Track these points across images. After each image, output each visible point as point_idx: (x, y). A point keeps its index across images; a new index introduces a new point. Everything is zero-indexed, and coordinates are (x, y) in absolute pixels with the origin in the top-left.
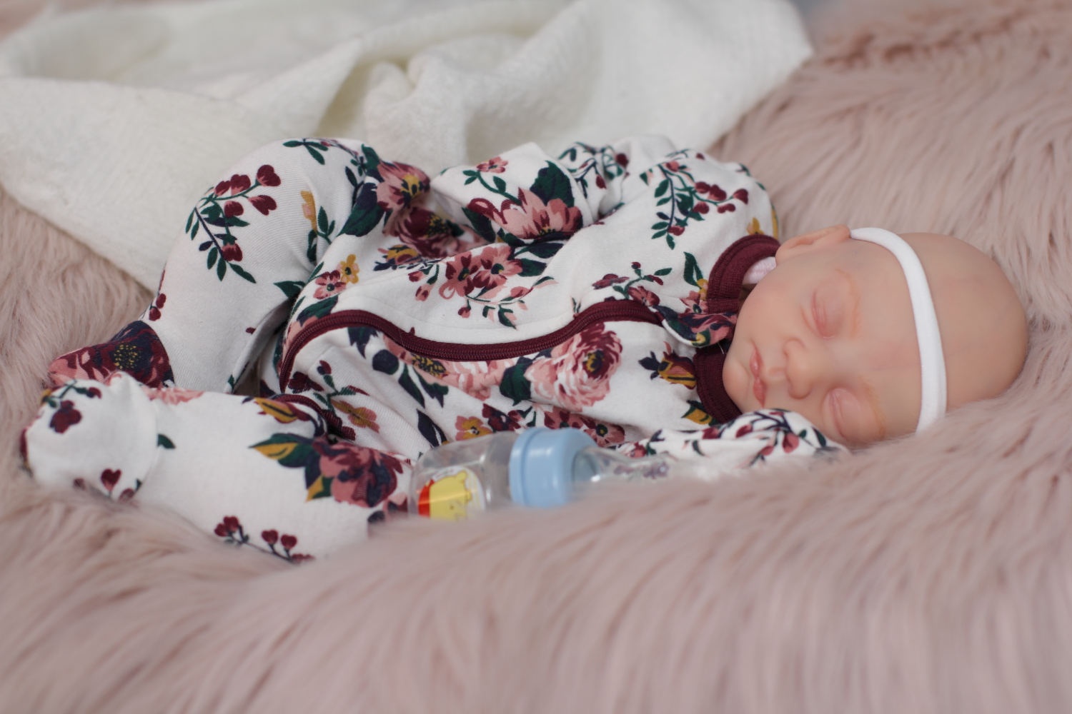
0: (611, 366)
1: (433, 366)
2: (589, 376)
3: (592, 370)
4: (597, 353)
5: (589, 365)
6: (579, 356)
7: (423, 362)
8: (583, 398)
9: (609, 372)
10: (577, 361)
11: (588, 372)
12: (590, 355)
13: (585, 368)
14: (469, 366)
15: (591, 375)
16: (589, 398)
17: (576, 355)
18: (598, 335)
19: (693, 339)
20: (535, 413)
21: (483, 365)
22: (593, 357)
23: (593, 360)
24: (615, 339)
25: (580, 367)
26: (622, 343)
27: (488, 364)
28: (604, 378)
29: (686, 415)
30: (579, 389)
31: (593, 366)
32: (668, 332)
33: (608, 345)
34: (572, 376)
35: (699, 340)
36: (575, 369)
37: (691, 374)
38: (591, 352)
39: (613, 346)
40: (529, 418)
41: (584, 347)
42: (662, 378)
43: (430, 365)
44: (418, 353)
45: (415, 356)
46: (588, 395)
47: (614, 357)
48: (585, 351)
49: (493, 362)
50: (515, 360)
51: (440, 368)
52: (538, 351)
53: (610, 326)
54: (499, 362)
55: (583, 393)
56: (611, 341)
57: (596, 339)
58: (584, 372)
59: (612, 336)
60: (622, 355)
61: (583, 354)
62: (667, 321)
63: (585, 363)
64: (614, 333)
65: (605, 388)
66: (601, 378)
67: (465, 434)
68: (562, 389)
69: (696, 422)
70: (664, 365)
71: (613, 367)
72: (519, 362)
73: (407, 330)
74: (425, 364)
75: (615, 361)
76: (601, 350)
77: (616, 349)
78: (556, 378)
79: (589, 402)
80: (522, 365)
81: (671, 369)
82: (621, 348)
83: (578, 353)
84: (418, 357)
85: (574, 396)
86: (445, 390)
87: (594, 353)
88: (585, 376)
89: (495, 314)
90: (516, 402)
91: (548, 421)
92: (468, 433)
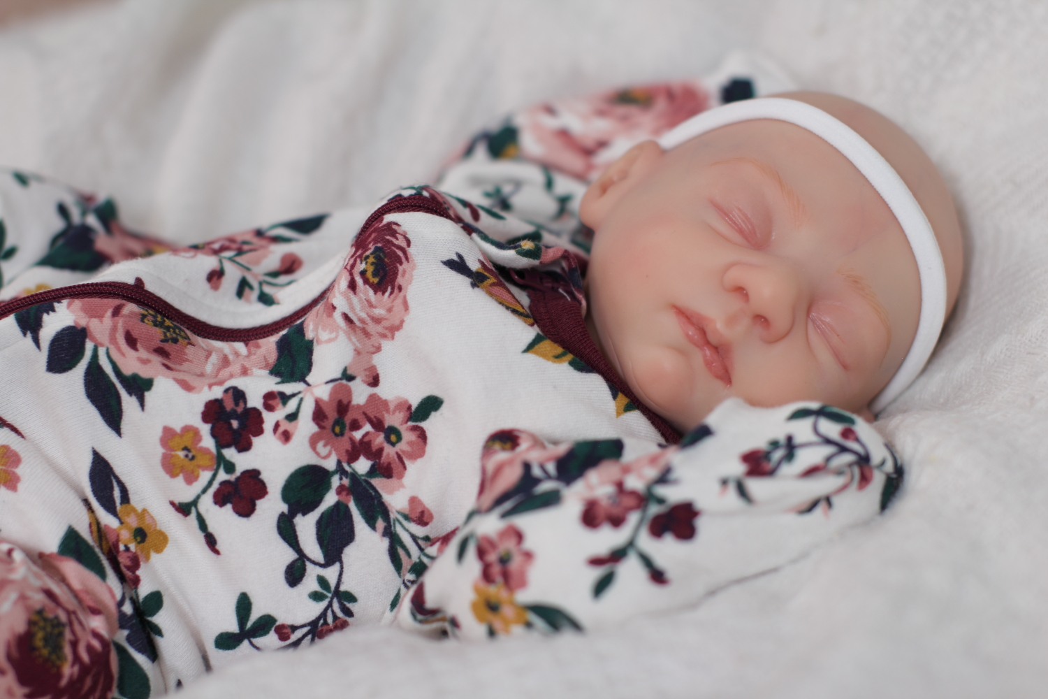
0: (401, 268)
2: (375, 293)
3: (376, 280)
4: (376, 252)
5: (369, 274)
6: (353, 266)
8: (379, 328)
9: (400, 280)
10: (351, 274)
11: (371, 285)
12: (367, 257)
13: (366, 281)
15: (379, 288)
16: (386, 328)
17: (349, 267)
19: (517, 247)
22: (371, 260)
23: (373, 264)
24: (400, 231)
25: (359, 281)
26: (408, 236)
28: (396, 291)
29: (529, 349)
30: (369, 316)
31: (375, 274)
33: (388, 237)
34: (355, 299)
35: (525, 245)
36: (352, 286)
38: (368, 253)
39: (397, 239)
40: (292, 406)
46: (383, 323)
47: (400, 253)
48: (360, 256)
53: (391, 217)
55: (377, 321)
56: (394, 233)
57: (373, 236)
58: (367, 286)
60: (411, 251)
61: (358, 261)
63: (363, 273)
64: (396, 224)
65: (401, 308)
66: (391, 293)
67: (173, 456)
68: (347, 319)
70: (481, 278)
71: (404, 272)
75: (403, 259)
76: (379, 245)
77: (401, 242)
79: (387, 332)
82: (409, 242)
83: (351, 262)
85: (365, 326)
87: (372, 254)
88: (371, 292)
91: (319, 415)
92: (178, 457)
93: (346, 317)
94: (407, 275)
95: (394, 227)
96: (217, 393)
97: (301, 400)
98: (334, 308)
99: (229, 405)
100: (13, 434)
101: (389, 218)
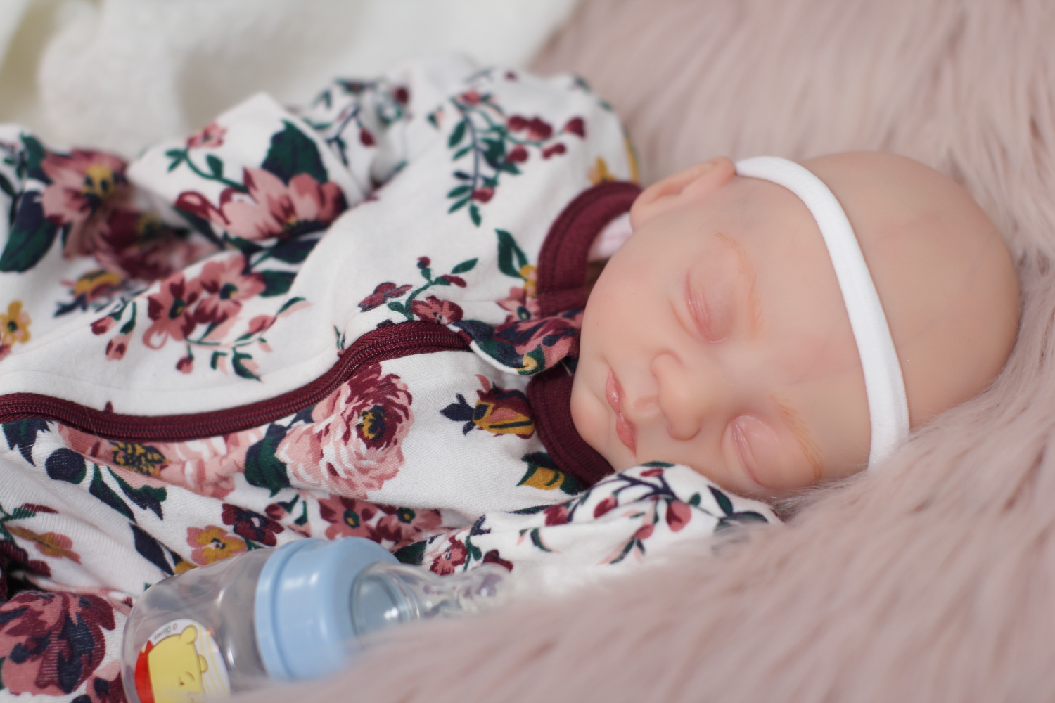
0: (399, 426)
1: (145, 455)
2: (368, 447)
3: (371, 436)
4: (375, 410)
5: (365, 429)
6: (350, 418)
7: (130, 451)
8: (366, 479)
9: (398, 435)
10: (348, 426)
11: (366, 440)
12: (365, 414)
13: (361, 435)
14: (198, 447)
15: (370, 444)
16: (374, 478)
17: (346, 416)
18: (373, 382)
19: (519, 366)
20: (305, 503)
21: (218, 442)
22: (370, 416)
23: (370, 420)
24: (400, 386)
25: (354, 433)
26: (409, 391)
27: (226, 440)
28: (392, 444)
29: (524, 481)
30: (356, 467)
31: (371, 430)
32: (481, 359)
33: (389, 397)
34: (343, 450)
35: (527, 366)
36: (346, 437)
37: (525, 415)
38: (366, 409)
39: (398, 397)
40: (297, 511)
41: (356, 403)
42: (481, 428)
43: (141, 455)
44: (120, 438)
45: (117, 445)
46: (371, 473)
47: (401, 413)
48: (357, 409)
49: (232, 436)
50: (263, 430)
51: (156, 456)
52: (296, 411)
53: (389, 366)
54: (241, 435)
55: (364, 471)
56: (394, 390)
57: (371, 390)
58: (360, 440)
59: (394, 381)
60: (413, 408)
61: (356, 415)
62: (477, 342)
63: (359, 427)
64: (397, 377)
65: (397, 460)
66: (387, 446)
67: (204, 550)
68: (331, 469)
69: (541, 488)
70: (481, 410)
71: (402, 427)
72: (269, 433)
73: (100, 406)
74: (133, 455)
75: (404, 419)
76: (380, 404)
77: (402, 400)
78: (322, 455)
79: (375, 483)
80: (272, 438)
81: (492, 414)
82: (409, 397)
83: (348, 412)
84: (122, 445)
85: (351, 477)
86: (162, 494)
87: (370, 411)
88: (363, 446)
89: (227, 362)
90: (274, 492)
91: (327, 513)
92: (208, 549)
94: (404, 431)
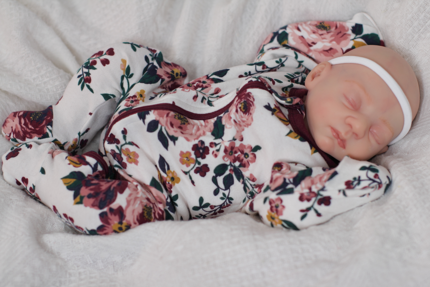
0: (251, 108)
3: (244, 110)
4: (245, 101)
5: (242, 108)
6: (237, 105)
8: (244, 124)
9: (251, 111)
10: (237, 107)
11: (243, 112)
12: (241, 103)
13: (241, 110)
15: (245, 113)
16: (246, 124)
17: (236, 105)
18: (244, 94)
19: (286, 100)
22: (243, 104)
23: (243, 105)
24: (251, 96)
25: (239, 110)
26: (254, 97)
28: (250, 114)
30: (241, 120)
31: (244, 108)
33: (248, 98)
34: (237, 115)
35: (288, 100)
36: (237, 111)
38: (242, 102)
39: (250, 98)
40: (218, 147)
41: (239, 101)
47: (251, 103)
48: (239, 102)
55: (244, 121)
56: (250, 96)
57: (244, 96)
58: (241, 112)
60: (255, 102)
61: (239, 104)
62: (274, 93)
63: (240, 108)
64: (251, 93)
65: (251, 119)
66: (248, 114)
71: (252, 109)
73: (171, 103)
75: (252, 105)
76: (245, 100)
77: (252, 100)
79: (247, 126)
81: (277, 113)
82: (254, 99)
83: (237, 103)
84: (177, 114)
85: (240, 123)
88: (242, 114)
91: (226, 151)
92: (184, 160)
93: (235, 121)
94: (253, 110)
95: (250, 94)
96: (196, 142)
97: (221, 146)
98: (231, 118)
99: (200, 145)
100: (136, 148)
101: (249, 90)
